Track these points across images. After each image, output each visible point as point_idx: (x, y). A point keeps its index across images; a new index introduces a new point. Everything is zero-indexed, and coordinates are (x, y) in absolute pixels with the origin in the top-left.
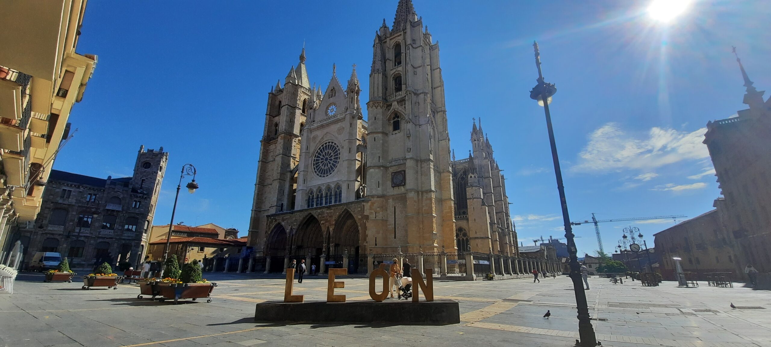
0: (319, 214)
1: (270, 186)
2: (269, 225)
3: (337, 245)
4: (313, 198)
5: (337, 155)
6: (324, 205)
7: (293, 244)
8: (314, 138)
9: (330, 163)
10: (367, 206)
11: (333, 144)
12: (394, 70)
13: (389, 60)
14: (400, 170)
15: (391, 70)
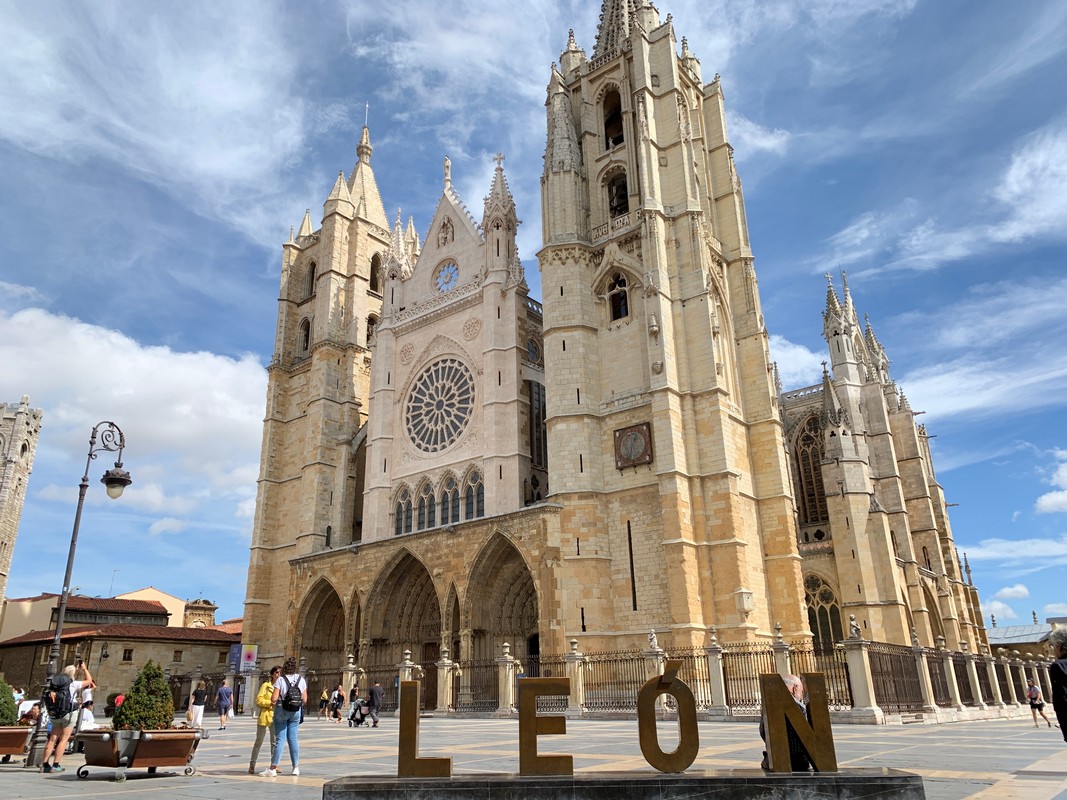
0: (427, 551)
1: (295, 483)
2: (297, 586)
3: (478, 634)
4: (409, 509)
5: (467, 392)
6: (438, 524)
7: (361, 634)
8: (406, 351)
9: (449, 414)
10: (553, 521)
11: (456, 365)
12: (606, 161)
13: (590, 134)
14: (635, 422)
15: (598, 161)
